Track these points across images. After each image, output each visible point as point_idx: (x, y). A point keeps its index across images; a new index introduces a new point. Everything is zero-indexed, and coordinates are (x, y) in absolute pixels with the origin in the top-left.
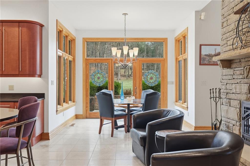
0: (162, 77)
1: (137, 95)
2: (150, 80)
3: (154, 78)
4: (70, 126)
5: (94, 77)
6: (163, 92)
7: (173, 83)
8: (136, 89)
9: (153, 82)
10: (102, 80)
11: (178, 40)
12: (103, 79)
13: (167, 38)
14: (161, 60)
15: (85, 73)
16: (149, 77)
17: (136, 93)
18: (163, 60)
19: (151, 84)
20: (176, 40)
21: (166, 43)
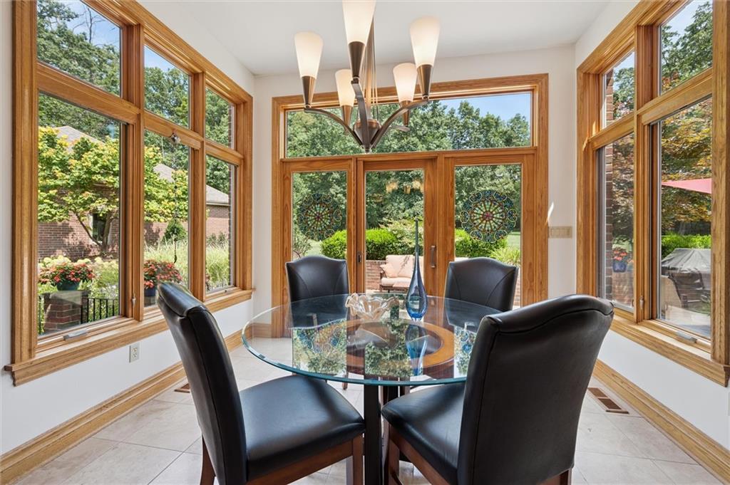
0: (527, 211)
1: (437, 273)
2: (482, 222)
3: (498, 216)
4: (176, 391)
5: (306, 214)
6: (530, 264)
7: (567, 232)
8: (433, 250)
9: (492, 230)
10: (328, 224)
11: (593, 71)
12: (331, 220)
13: (547, 75)
14: (523, 155)
15: (279, 203)
16: (479, 212)
17: (435, 265)
18: (532, 152)
19: (486, 234)
20: (587, 74)
21: (544, 91)
